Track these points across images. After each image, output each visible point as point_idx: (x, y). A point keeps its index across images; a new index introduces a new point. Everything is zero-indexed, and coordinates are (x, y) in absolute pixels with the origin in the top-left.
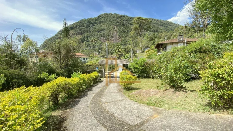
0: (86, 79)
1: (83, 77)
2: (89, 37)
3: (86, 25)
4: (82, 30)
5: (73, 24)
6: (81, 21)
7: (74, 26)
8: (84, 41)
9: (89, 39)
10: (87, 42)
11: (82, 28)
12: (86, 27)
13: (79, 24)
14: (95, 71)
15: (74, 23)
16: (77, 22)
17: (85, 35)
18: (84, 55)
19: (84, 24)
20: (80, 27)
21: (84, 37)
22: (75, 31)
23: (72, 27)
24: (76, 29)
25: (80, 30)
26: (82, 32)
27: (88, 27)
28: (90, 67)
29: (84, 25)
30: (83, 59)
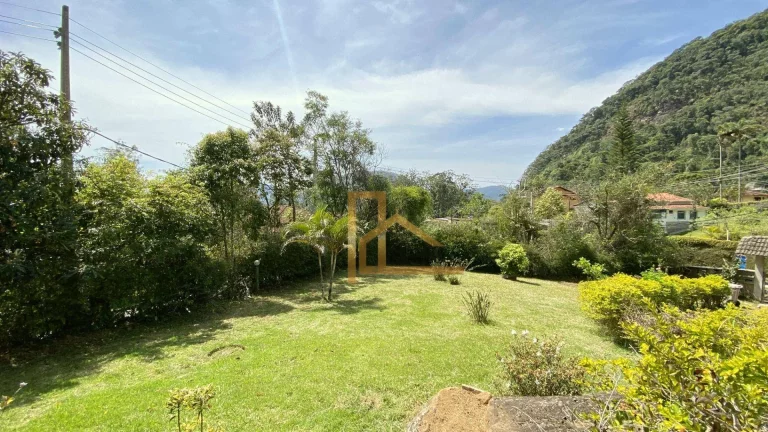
0: (679, 290)
1: (669, 283)
2: (717, 112)
3: (703, 63)
4: (681, 88)
5: (639, 78)
6: (678, 57)
7: (647, 82)
8: (686, 135)
9: (713, 120)
10: (706, 133)
11: (683, 83)
12: (704, 73)
13: (667, 70)
14: (717, 272)
15: (644, 71)
16: (660, 65)
17: (697, 105)
18: (683, 199)
19: (693, 60)
20: (672, 77)
21: (692, 115)
22: (648, 99)
23: (634, 90)
24: (650, 94)
25: (672, 91)
26: (682, 97)
27: (712, 70)
28: (707, 250)
29: (694, 66)
30: (675, 214)
